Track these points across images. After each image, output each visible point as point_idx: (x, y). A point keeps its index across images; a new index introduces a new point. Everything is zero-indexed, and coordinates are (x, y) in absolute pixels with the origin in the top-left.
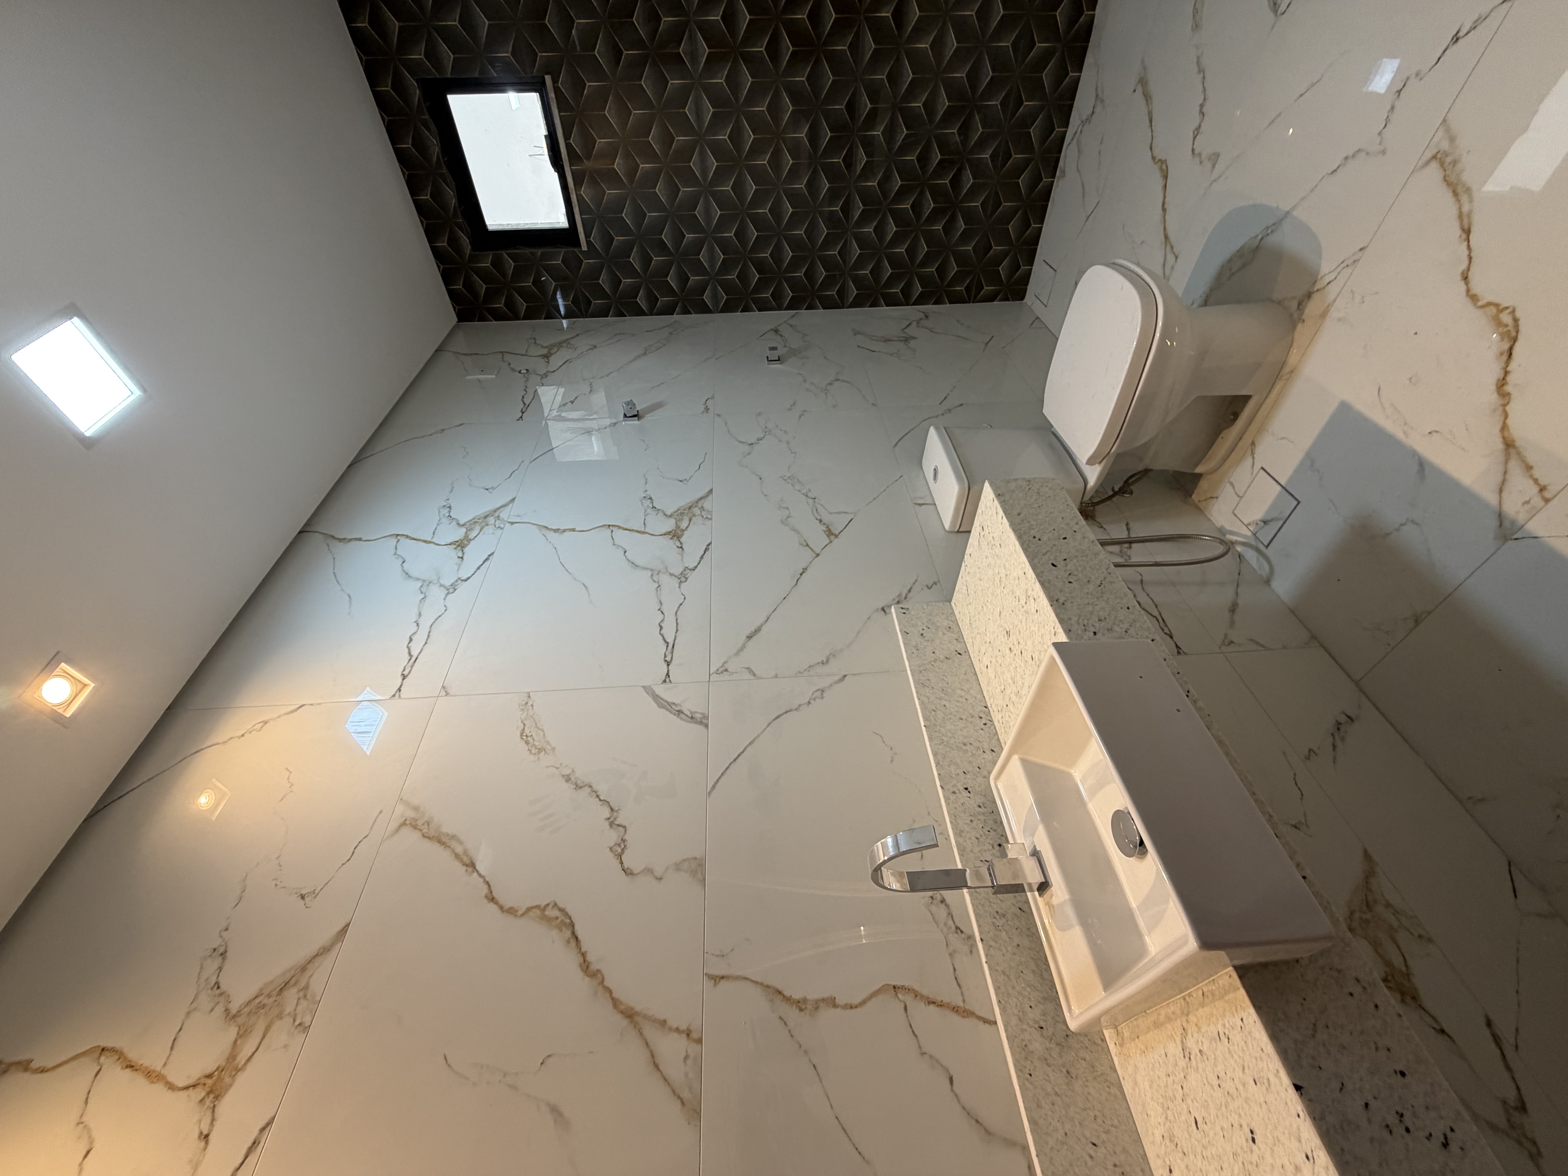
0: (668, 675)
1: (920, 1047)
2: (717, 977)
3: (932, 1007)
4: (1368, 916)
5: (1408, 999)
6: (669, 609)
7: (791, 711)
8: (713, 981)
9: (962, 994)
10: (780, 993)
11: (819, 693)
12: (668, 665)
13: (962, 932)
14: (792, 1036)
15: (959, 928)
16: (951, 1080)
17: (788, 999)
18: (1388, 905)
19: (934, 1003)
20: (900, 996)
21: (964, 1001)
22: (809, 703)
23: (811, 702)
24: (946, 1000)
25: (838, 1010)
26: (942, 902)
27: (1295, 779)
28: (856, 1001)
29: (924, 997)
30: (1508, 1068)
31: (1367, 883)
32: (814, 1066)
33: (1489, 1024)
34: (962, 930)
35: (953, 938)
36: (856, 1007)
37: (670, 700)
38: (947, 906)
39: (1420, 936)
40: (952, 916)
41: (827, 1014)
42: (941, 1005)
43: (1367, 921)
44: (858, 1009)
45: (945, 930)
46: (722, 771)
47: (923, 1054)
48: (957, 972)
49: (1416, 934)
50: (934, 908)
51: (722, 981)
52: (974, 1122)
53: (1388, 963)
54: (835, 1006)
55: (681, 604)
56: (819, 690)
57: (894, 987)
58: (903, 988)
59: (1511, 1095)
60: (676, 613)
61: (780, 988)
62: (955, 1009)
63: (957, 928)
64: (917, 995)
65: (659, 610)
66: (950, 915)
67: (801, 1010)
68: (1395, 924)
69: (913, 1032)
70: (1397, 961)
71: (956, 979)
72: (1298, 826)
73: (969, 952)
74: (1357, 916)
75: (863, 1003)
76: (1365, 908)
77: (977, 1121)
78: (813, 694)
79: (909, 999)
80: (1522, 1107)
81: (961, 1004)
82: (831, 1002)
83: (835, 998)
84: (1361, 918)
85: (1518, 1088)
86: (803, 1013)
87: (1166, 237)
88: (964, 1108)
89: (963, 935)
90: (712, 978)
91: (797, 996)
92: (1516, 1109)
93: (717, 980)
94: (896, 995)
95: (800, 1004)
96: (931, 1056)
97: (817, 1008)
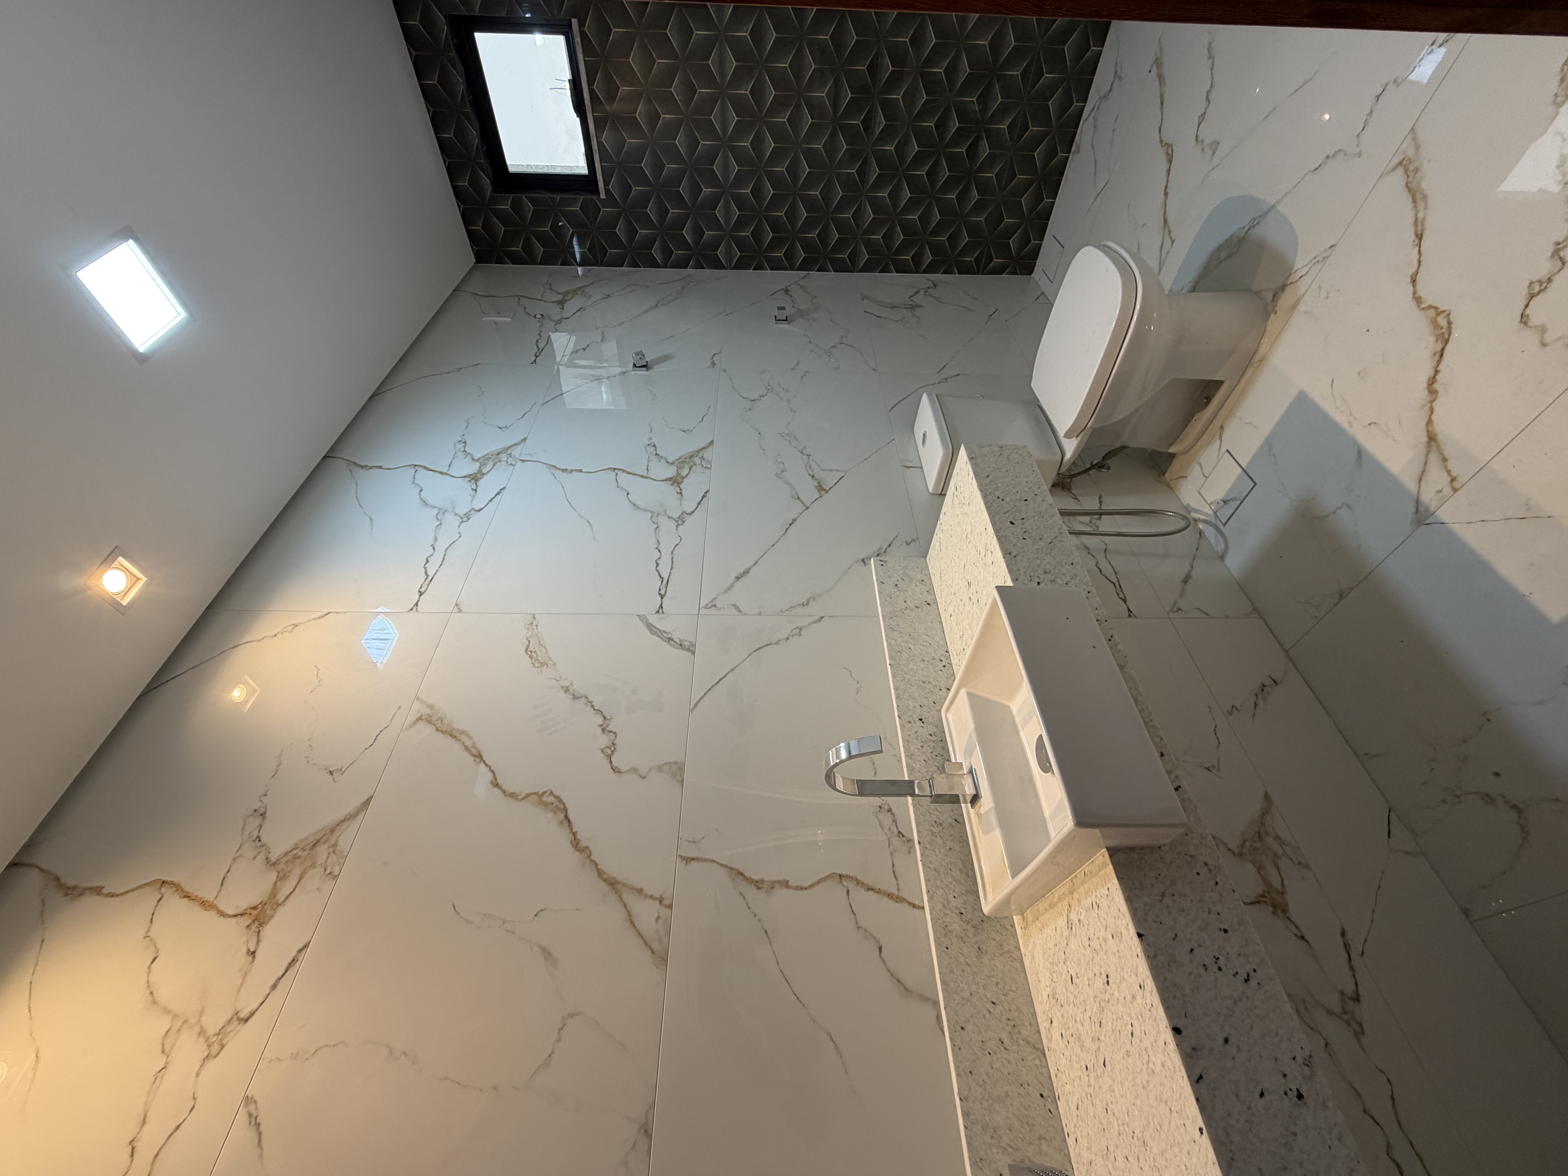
0: (661, 607)
1: (857, 923)
2: (688, 858)
3: (871, 892)
4: (1258, 845)
5: (1279, 912)
6: (666, 549)
7: (771, 644)
8: (685, 861)
9: (898, 884)
10: (741, 874)
11: (797, 630)
12: (662, 598)
13: (903, 836)
14: (749, 908)
15: (901, 833)
16: (880, 949)
17: (748, 880)
18: (1277, 837)
19: (873, 890)
20: (844, 883)
21: (898, 890)
22: (788, 638)
23: (789, 638)
24: (883, 888)
25: (790, 890)
26: (889, 811)
27: (1215, 730)
28: (806, 885)
29: (865, 884)
30: (1352, 968)
31: (1262, 818)
32: (766, 931)
33: (1343, 934)
34: (904, 834)
35: (896, 841)
36: (806, 889)
37: (662, 629)
38: (893, 814)
39: (1299, 863)
40: (896, 823)
41: (780, 894)
42: (878, 892)
43: (1256, 849)
44: (808, 891)
45: (889, 834)
46: (705, 692)
47: (858, 928)
48: (895, 867)
49: (1296, 862)
50: (881, 816)
51: (693, 862)
52: (895, 981)
53: (1267, 883)
54: (788, 887)
55: (677, 545)
56: (797, 628)
57: (840, 876)
58: (847, 876)
59: (1350, 990)
60: (672, 552)
61: (742, 870)
62: (890, 896)
63: (899, 832)
64: (858, 882)
65: (657, 548)
66: (895, 822)
67: (758, 888)
68: (1280, 852)
69: (852, 911)
70: (1276, 881)
71: (894, 872)
72: (1210, 768)
73: (907, 851)
74: (1248, 844)
75: (812, 886)
76: (1256, 839)
77: (898, 981)
78: (792, 631)
79: (851, 885)
80: (1357, 998)
81: (896, 892)
82: (785, 884)
83: (788, 881)
84: (1251, 846)
85: (1356, 984)
86: (760, 890)
87: (1165, 221)
88: (889, 971)
89: (904, 839)
90: (684, 859)
91: (755, 877)
92: (1352, 999)
93: (689, 861)
94: (841, 882)
95: (758, 884)
96: (865, 930)
97: (772, 888)
